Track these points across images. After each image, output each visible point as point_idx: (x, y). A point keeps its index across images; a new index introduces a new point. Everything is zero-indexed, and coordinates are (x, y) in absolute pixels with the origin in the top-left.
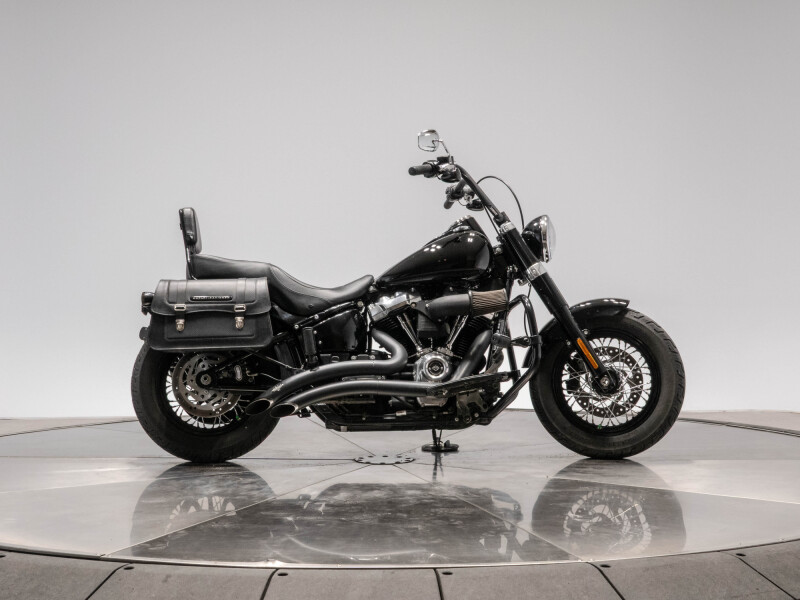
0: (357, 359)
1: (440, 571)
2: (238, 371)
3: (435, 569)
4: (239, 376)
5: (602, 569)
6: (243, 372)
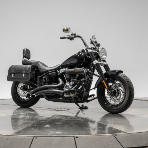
0: (53, 84)
1: (75, 137)
2: (28, 86)
3: (74, 136)
4: (28, 88)
5: (116, 136)
6: (29, 86)
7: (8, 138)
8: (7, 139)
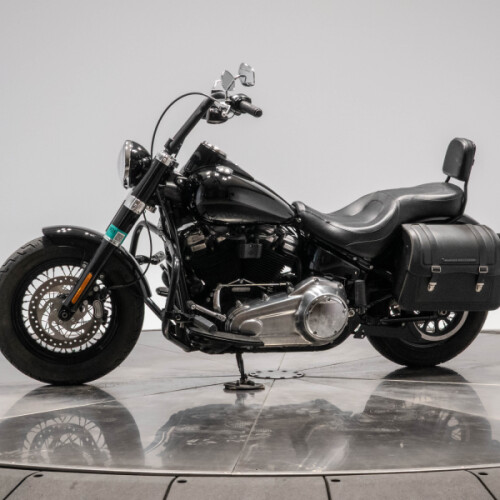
3: (324, 476)
7: (75, 483)
8: (72, 488)
